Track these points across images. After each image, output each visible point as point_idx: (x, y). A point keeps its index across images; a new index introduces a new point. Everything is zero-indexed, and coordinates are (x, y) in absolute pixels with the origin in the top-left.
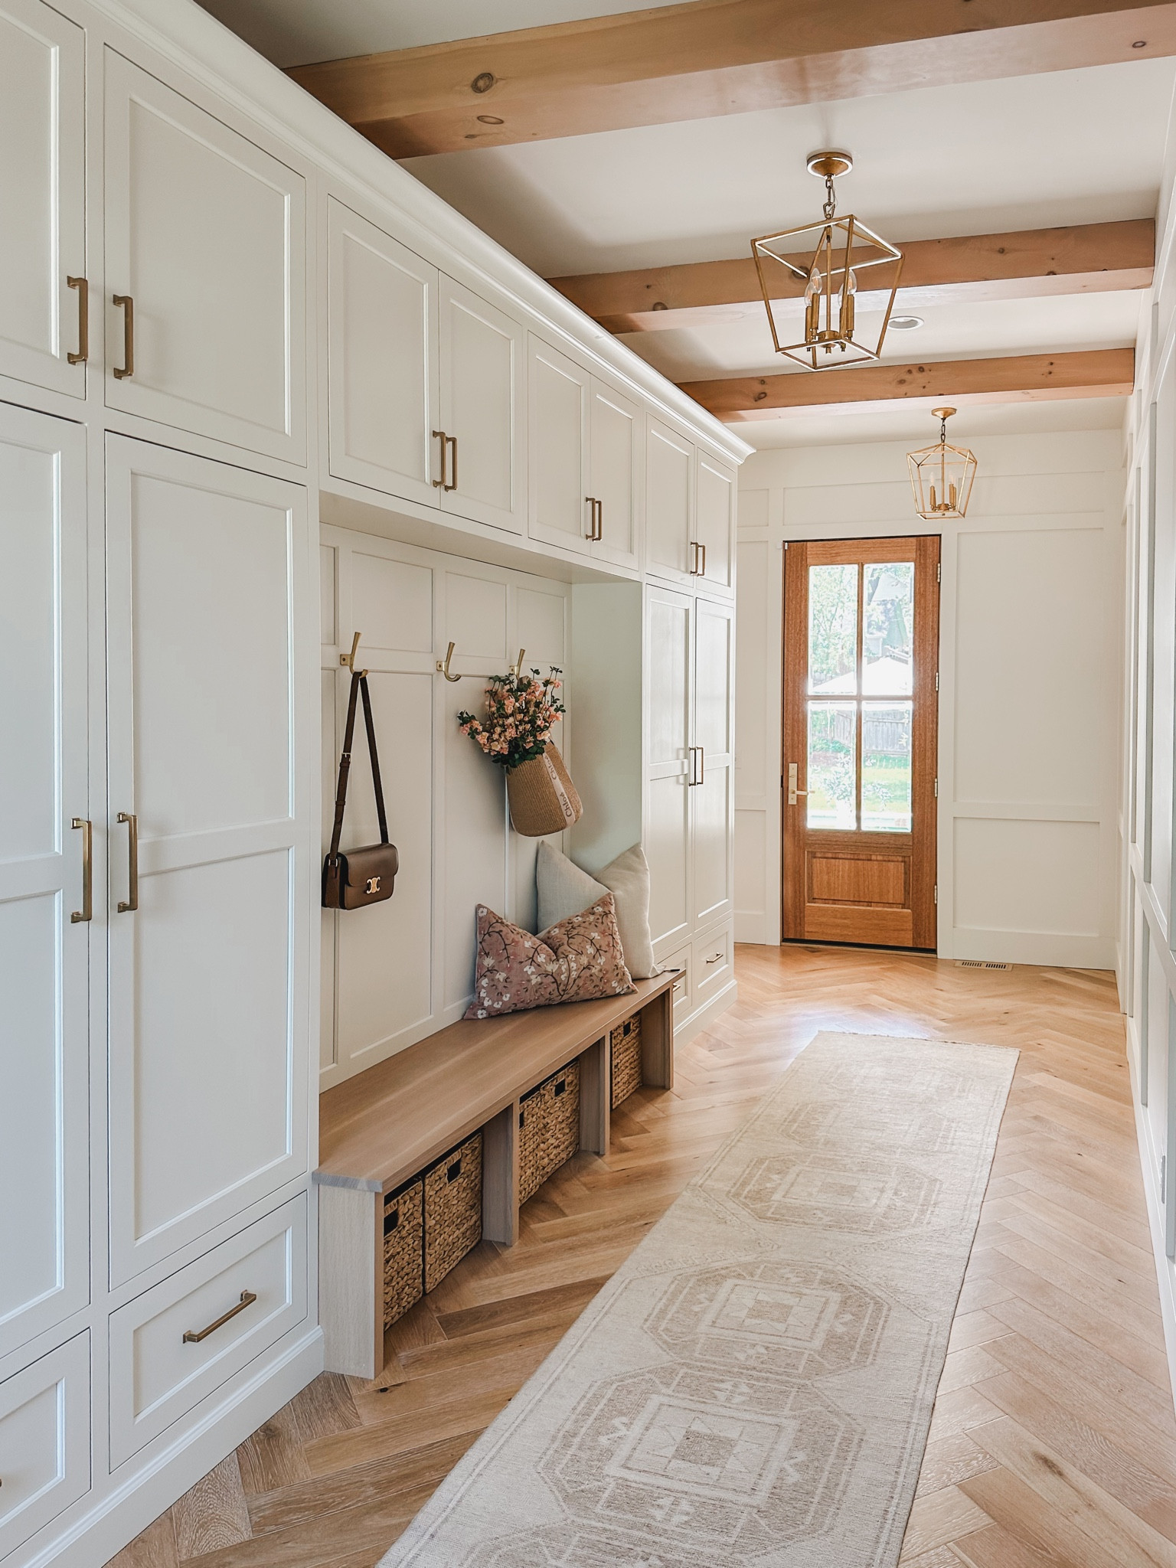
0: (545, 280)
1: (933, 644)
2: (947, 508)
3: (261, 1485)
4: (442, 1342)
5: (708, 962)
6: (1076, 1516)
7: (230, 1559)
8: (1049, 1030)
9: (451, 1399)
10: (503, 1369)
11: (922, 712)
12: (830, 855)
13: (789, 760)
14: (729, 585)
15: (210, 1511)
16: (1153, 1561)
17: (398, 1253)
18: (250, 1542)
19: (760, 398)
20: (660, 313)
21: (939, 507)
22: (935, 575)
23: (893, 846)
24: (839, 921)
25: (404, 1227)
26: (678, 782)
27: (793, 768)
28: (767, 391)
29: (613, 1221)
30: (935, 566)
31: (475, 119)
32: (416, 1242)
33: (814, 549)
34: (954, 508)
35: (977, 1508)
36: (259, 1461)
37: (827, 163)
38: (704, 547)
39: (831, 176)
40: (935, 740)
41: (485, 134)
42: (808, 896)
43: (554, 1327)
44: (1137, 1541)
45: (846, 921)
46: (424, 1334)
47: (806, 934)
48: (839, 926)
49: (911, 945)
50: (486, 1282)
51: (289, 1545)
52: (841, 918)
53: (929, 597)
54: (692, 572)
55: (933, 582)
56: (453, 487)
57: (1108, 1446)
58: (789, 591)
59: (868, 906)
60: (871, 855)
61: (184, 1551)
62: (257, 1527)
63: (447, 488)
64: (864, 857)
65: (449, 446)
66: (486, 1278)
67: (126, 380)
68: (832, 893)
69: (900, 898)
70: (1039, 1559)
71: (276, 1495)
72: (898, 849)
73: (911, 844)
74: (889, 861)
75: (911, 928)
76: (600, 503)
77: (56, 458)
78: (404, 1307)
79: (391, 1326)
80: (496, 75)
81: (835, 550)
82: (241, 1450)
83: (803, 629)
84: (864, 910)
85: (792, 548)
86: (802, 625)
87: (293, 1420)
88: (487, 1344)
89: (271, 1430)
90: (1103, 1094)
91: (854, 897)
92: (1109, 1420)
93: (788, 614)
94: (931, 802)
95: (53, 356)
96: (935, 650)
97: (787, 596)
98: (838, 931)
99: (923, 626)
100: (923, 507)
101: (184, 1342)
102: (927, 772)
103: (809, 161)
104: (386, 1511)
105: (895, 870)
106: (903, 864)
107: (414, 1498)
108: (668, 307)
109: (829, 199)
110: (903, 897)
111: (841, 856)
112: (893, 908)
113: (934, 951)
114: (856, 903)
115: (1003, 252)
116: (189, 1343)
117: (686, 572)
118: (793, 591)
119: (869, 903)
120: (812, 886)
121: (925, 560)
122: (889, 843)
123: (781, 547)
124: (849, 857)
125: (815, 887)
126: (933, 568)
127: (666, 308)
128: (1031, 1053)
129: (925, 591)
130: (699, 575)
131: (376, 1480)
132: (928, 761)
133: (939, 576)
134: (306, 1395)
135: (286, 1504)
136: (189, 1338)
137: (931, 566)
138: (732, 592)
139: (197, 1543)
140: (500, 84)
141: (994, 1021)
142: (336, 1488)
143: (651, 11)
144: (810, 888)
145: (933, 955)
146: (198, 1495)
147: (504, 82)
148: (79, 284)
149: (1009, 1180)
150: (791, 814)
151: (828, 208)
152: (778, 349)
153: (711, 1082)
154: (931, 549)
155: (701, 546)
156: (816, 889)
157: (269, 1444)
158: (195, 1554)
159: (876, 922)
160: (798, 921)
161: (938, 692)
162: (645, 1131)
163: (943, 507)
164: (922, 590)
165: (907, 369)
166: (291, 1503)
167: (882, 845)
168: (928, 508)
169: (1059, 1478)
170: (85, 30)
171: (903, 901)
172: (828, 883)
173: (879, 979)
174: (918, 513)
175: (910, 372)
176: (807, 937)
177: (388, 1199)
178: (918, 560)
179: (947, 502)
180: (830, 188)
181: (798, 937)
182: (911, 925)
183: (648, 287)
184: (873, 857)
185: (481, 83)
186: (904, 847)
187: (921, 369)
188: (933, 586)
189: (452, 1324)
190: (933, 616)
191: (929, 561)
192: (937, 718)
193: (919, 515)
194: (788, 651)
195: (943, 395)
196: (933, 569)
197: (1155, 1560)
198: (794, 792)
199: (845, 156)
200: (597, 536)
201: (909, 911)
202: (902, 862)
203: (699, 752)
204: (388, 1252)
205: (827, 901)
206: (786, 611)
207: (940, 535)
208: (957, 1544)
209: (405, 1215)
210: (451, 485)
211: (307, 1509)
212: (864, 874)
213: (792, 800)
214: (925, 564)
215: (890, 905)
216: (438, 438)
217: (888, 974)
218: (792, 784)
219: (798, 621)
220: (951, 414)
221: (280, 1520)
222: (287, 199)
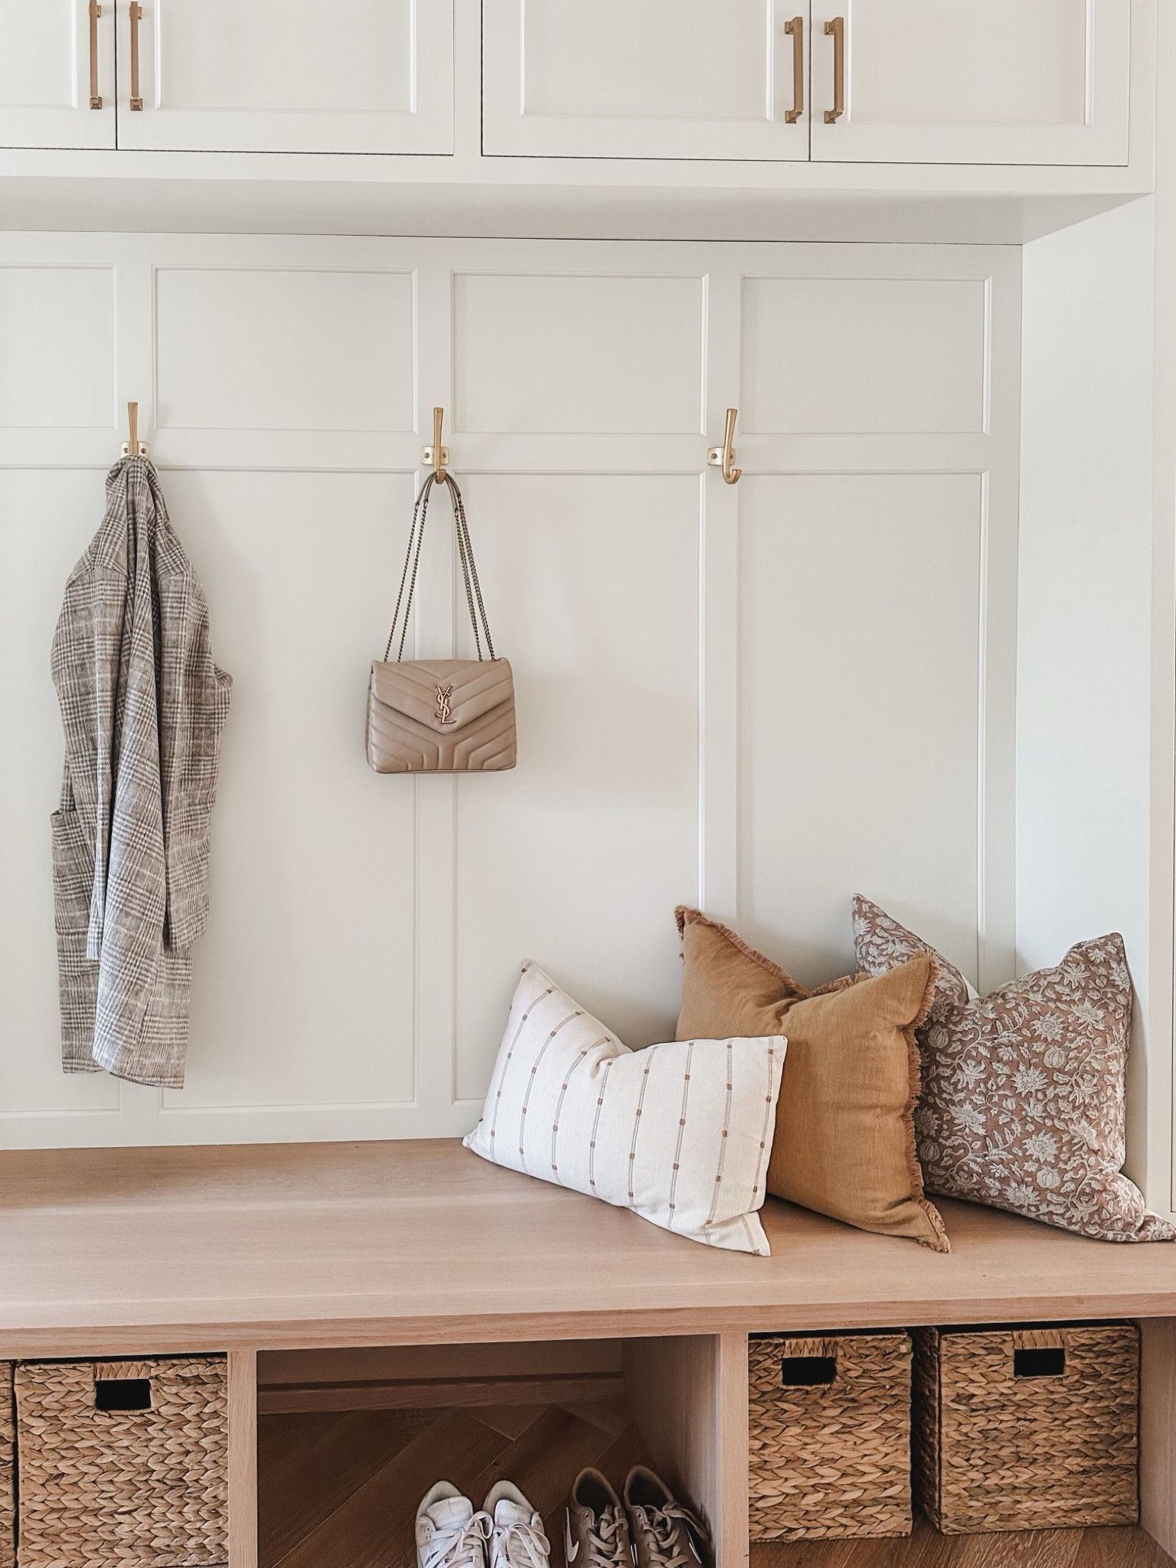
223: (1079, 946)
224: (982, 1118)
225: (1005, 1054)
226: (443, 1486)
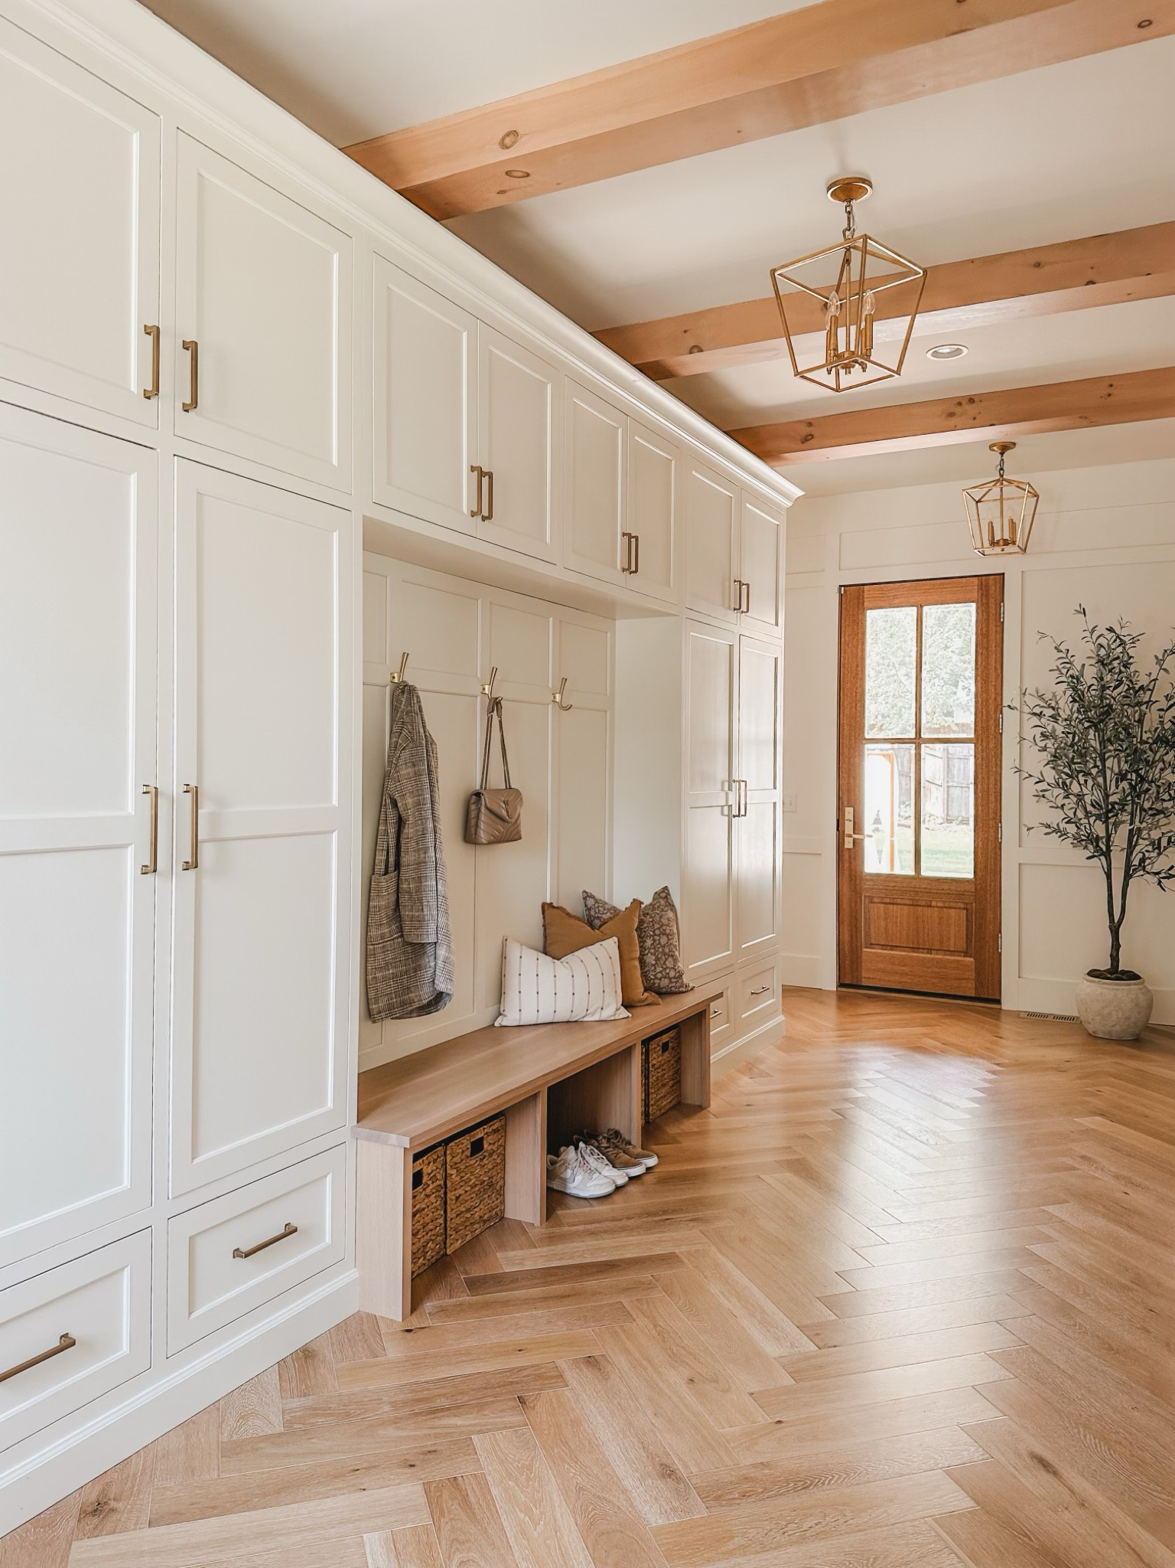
0: (589, 333)
1: (996, 685)
2: (1006, 543)
3: (295, 1391)
4: (466, 1298)
5: (752, 993)
6: (1066, 1512)
7: (262, 1445)
8: (1113, 1079)
9: (468, 1344)
10: (517, 1325)
11: (985, 754)
12: (887, 900)
13: (845, 803)
14: (777, 624)
15: (251, 1407)
16: (1144, 1562)
17: (424, 1209)
18: (280, 1435)
19: (806, 440)
20: (697, 355)
21: (998, 542)
22: (998, 615)
23: (955, 892)
24: (897, 968)
25: (429, 1186)
26: (722, 814)
27: (849, 812)
28: (813, 433)
29: (636, 1214)
30: (998, 606)
31: (504, 174)
32: (439, 1202)
33: (871, 592)
34: (1014, 543)
35: (962, 1492)
36: (296, 1373)
37: (847, 189)
38: (748, 585)
39: (850, 202)
40: (998, 784)
41: (515, 189)
42: (865, 940)
43: (569, 1296)
44: (1129, 1542)
45: (904, 968)
46: (450, 1291)
47: (863, 980)
48: (897, 973)
49: (973, 995)
50: (512, 1254)
51: (313, 1440)
52: (899, 965)
53: (992, 637)
54: (735, 609)
55: (996, 622)
56: (490, 517)
57: (1111, 1455)
58: (845, 635)
59: (928, 953)
60: (931, 901)
61: (226, 1434)
62: (287, 1424)
63: (484, 519)
64: (924, 903)
65: (485, 480)
66: (512, 1250)
67: (192, 413)
68: (890, 939)
69: (962, 945)
70: (1019, 1543)
71: (308, 1401)
72: (960, 895)
73: (973, 890)
74: (950, 908)
75: (973, 977)
76: (637, 538)
77: (133, 478)
78: (429, 1260)
79: (418, 1275)
80: (521, 131)
81: (892, 593)
82: (282, 1363)
83: (860, 672)
84: (924, 958)
85: (848, 593)
86: (859, 669)
87: (328, 1346)
88: (506, 1303)
89: (308, 1351)
90: (1164, 1140)
91: (913, 943)
92: (1117, 1433)
93: (845, 658)
94: (995, 848)
95: (132, 392)
96: (999, 691)
97: (843, 640)
98: (897, 978)
99: (985, 667)
100: (982, 544)
101: (234, 1257)
102: (991, 817)
103: (829, 189)
104: (398, 1425)
105: (956, 917)
106: (965, 911)
107: (424, 1418)
108: (703, 348)
109: (849, 224)
110: (965, 945)
111: (899, 901)
112: (954, 956)
113: (999, 1002)
114: (916, 950)
115: (1038, 266)
116: (238, 1259)
117: (729, 608)
118: (849, 636)
119: (929, 951)
120: (869, 931)
121: (988, 599)
122: (949, 889)
123: (837, 591)
124: (908, 902)
125: (872, 931)
126: (996, 607)
127: (701, 350)
128: (1087, 1099)
129: (988, 631)
130: (743, 612)
131: (394, 1399)
132: (992, 806)
133: (1002, 616)
134: (342, 1328)
135: (315, 1409)
136: (237, 1253)
137: (994, 606)
138: (780, 631)
139: (237, 1430)
140: (524, 139)
141: (1052, 1068)
142: (358, 1402)
143: (658, 55)
144: (868, 934)
145: (998, 1006)
146: (242, 1394)
147: (528, 137)
148: (153, 332)
149: (1045, 1211)
150: (848, 858)
151: (847, 233)
152: (797, 374)
153: (748, 1105)
154: (993, 588)
155: (745, 585)
156: (873, 935)
157: (306, 1363)
158: (235, 1437)
159: (936, 970)
160: (855, 966)
161: (1001, 734)
162: (678, 1142)
163: (1001, 543)
164: (984, 630)
165: (956, 402)
166: (319, 1409)
167: (943, 892)
168: (987, 544)
169: (1053, 1477)
170: (161, 117)
171: (964, 949)
172: (886, 928)
173: (935, 1025)
174: (976, 549)
175: (960, 404)
176: (864, 984)
177: (417, 1157)
178: (980, 600)
179: (1006, 537)
180: (849, 213)
181: (855, 983)
182: (974, 974)
183: (685, 331)
184: (934, 904)
185: (508, 141)
186: (966, 893)
187: (971, 400)
188: (996, 626)
189: (475, 1285)
190: (996, 655)
191: (992, 601)
192: (1001, 761)
193: (976, 551)
194: (843, 695)
195: (994, 425)
196: (996, 609)
197: (1146, 1561)
198: (850, 836)
199: (864, 181)
200: (633, 569)
201: (972, 959)
202: (964, 909)
203: (743, 784)
204: (415, 1207)
205: (884, 947)
206: (842, 655)
207: (1003, 574)
208: (936, 1521)
209: (429, 1174)
210: (487, 515)
211: (330, 1415)
212: (923, 921)
213: (848, 844)
214: (987, 604)
215: (952, 952)
216: (476, 473)
217: (946, 1021)
218: (849, 828)
219: (855, 665)
220: (1009, 448)
221: (308, 1421)
222: (336, 257)
223: (656, 893)
224: (654, 957)
225: (657, 932)
226: (562, 1149)
